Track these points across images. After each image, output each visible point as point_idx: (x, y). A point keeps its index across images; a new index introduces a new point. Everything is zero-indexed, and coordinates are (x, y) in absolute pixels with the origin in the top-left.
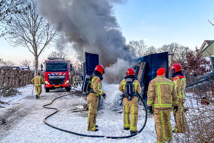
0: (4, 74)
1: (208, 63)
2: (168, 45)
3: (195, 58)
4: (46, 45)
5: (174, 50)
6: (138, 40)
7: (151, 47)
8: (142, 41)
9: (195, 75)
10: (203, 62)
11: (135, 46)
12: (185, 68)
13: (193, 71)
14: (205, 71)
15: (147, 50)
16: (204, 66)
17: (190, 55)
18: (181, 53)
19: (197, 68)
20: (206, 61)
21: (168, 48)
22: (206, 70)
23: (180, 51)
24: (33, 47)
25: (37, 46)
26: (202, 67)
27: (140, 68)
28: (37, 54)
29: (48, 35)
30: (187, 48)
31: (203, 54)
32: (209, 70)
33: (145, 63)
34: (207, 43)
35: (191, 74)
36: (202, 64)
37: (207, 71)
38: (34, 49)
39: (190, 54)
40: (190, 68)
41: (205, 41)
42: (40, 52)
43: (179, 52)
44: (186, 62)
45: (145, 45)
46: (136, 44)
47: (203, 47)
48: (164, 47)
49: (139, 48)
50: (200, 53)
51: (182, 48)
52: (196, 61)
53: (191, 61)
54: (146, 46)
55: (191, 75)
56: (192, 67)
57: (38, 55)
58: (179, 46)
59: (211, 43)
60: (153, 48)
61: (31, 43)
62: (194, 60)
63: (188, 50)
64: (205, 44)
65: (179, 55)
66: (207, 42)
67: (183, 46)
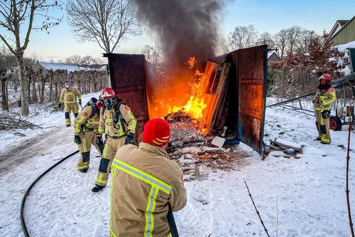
0: (72, 78)
1: (342, 55)
2: (287, 29)
3: (322, 48)
4: (119, 38)
5: (294, 36)
7: (264, 34)
8: (251, 27)
9: (320, 74)
10: (333, 55)
11: (242, 34)
12: (305, 63)
13: (317, 68)
14: (337, 68)
15: (259, 38)
16: (335, 60)
17: (313, 43)
18: (304, 39)
19: (324, 63)
20: (339, 52)
21: (287, 34)
22: (338, 66)
23: (303, 36)
24: (104, 42)
25: (109, 40)
26: (332, 62)
27: (222, 73)
29: (121, 25)
30: (312, 33)
31: (335, 40)
32: (342, 65)
33: (230, 65)
34: (341, 24)
35: (314, 71)
36: (333, 57)
37: (340, 67)
38: (105, 45)
40: (312, 63)
41: (338, 21)
42: (114, 48)
43: (301, 37)
44: (308, 54)
46: (243, 31)
47: (334, 30)
48: (282, 32)
49: (247, 36)
50: (329, 39)
51: (305, 32)
52: (323, 53)
53: (315, 52)
54: (257, 32)
55: (313, 74)
56: (317, 62)
57: (111, 50)
58: (301, 30)
59: (347, 24)
60: (267, 35)
61: (100, 37)
62: (321, 51)
63: (313, 35)
64: (338, 25)
65: (301, 42)
67: (307, 30)
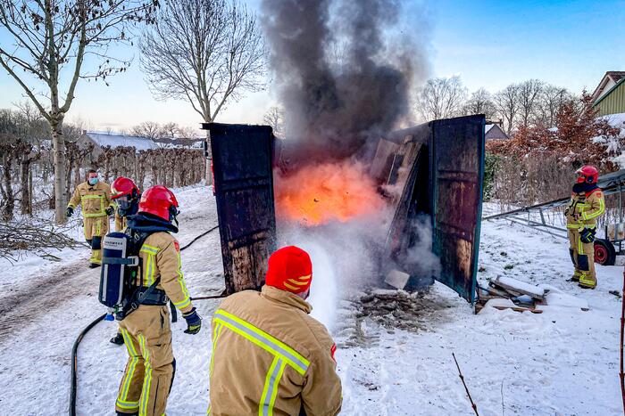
0: (143, 161)
1: (615, 132)
2: (517, 84)
3: (579, 120)
4: (227, 95)
6: (449, 77)
7: (478, 92)
8: (456, 79)
9: (576, 164)
10: (600, 131)
11: (440, 91)
12: (551, 144)
13: (571, 153)
14: (606, 154)
15: (469, 98)
16: (604, 140)
18: (549, 102)
19: (583, 145)
20: (610, 127)
21: (518, 93)
22: (608, 151)
23: (546, 97)
24: (201, 101)
25: (209, 97)
26: (598, 144)
27: (406, 159)
28: (209, 116)
29: (231, 73)
30: (563, 91)
31: (603, 106)
32: (615, 150)
33: (419, 147)
34: (614, 79)
35: (566, 159)
36: (599, 135)
37: (612, 153)
38: (202, 106)
39: (566, 109)
40: (563, 145)
41: (608, 73)
42: (217, 112)
43: (543, 100)
44: (555, 129)
45: (462, 87)
46: (442, 86)
47: (602, 89)
48: (509, 89)
49: (448, 95)
50: (593, 103)
51: (550, 90)
52: (582, 127)
53: (568, 126)
54: (466, 89)
55: (565, 163)
56: (571, 143)
57: (211, 117)
58: (544, 87)
60: (483, 93)
61: (195, 92)
62: (577, 124)
63: (565, 95)
64: (608, 80)
65: (544, 108)
66: (612, 76)
67: (554, 86)
